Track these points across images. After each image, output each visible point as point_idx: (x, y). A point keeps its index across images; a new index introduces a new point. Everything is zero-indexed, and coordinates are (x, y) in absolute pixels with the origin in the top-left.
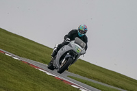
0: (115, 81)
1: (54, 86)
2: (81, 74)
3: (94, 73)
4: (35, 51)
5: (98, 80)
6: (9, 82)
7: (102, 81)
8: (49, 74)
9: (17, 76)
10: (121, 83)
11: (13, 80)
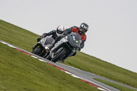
2: (106, 77)
3: (120, 76)
5: (124, 83)
6: (35, 84)
7: (128, 84)
11: (39, 83)
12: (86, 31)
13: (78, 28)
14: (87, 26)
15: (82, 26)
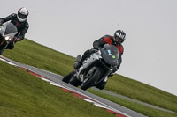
0: (139, 93)
1: (60, 99)
4: (35, 55)
5: (118, 92)
6: (3, 94)
7: (123, 94)
8: (54, 84)
9: (12, 87)
10: (147, 96)
11: (8, 92)
12: (123, 40)
13: (111, 38)
14: (123, 34)
15: (118, 34)
